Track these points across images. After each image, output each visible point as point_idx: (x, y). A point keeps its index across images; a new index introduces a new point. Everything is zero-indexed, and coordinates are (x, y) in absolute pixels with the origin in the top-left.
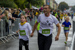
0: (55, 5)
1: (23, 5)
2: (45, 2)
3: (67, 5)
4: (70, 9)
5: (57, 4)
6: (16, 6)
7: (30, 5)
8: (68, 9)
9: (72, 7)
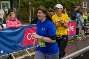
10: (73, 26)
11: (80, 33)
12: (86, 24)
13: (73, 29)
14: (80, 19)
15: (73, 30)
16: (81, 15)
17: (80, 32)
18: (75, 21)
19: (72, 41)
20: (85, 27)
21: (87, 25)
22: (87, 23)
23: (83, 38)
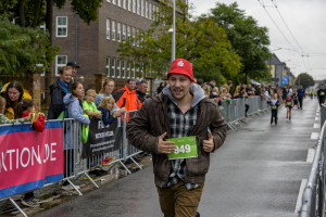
0: (290, 78)
1: (235, 78)
2: (273, 72)
3: (311, 78)
4: (316, 85)
5: (293, 76)
6: (224, 79)
7: (248, 78)
8: (313, 85)
9: (319, 82)
10: (55, 144)
11: (75, 169)
12: (97, 136)
13: (54, 155)
17: (75, 163)
19: (50, 200)
20: (92, 146)
21: (100, 140)
22: (102, 131)
23: (85, 189)
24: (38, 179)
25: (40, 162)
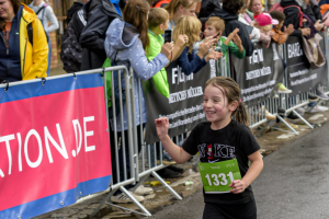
10: (92, 118)
11: (134, 166)
12: (171, 98)
14: (128, 63)
15: (93, 148)
16: (136, 37)
18: (102, 75)
21: (178, 106)
23: (156, 203)
24: (64, 188)
25: (66, 156)
